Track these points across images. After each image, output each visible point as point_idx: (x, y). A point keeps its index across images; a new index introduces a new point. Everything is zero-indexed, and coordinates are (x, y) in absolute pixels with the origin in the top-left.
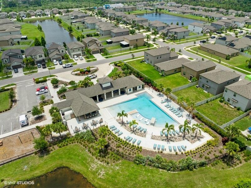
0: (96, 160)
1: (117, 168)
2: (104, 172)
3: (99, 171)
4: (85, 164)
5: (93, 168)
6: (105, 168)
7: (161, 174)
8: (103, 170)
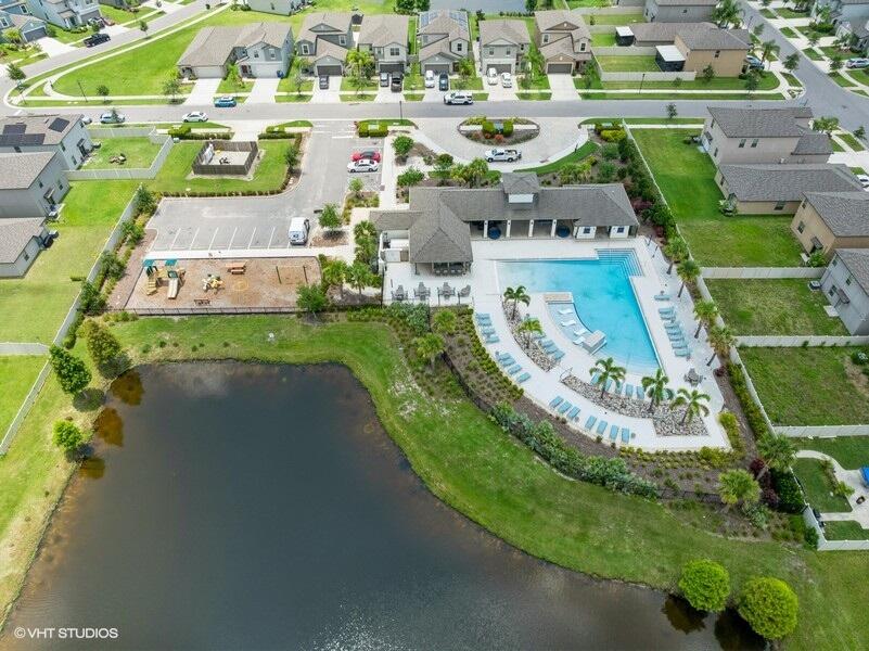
0: (410, 378)
1: (446, 412)
2: (414, 409)
3: (406, 403)
4: (384, 376)
5: (397, 391)
6: (421, 401)
7: (532, 467)
8: (415, 403)
